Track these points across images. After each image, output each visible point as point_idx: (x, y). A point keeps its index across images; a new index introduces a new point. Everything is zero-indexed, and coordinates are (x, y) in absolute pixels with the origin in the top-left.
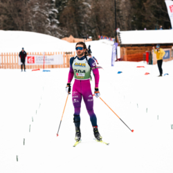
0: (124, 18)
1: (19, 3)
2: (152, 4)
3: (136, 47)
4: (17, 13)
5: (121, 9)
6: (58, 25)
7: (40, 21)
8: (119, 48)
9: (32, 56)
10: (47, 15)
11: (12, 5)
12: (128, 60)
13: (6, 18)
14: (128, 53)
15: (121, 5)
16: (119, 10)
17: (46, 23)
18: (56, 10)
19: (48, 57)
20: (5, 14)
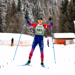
0: (57, 30)
1: (18, 24)
2: (68, 25)
3: (60, 39)
4: (18, 28)
5: (56, 26)
6: (33, 32)
7: (26, 31)
8: (54, 39)
9: (21, 41)
10: (29, 29)
11: (16, 25)
12: (57, 44)
13: (14, 29)
15: (56, 25)
16: (55, 27)
17: (29, 32)
18: (32, 27)
19: (28, 42)
20: (13, 28)
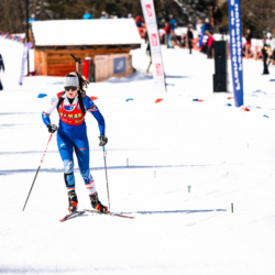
3: (65, 51)
12: (49, 74)
14: (49, 62)
